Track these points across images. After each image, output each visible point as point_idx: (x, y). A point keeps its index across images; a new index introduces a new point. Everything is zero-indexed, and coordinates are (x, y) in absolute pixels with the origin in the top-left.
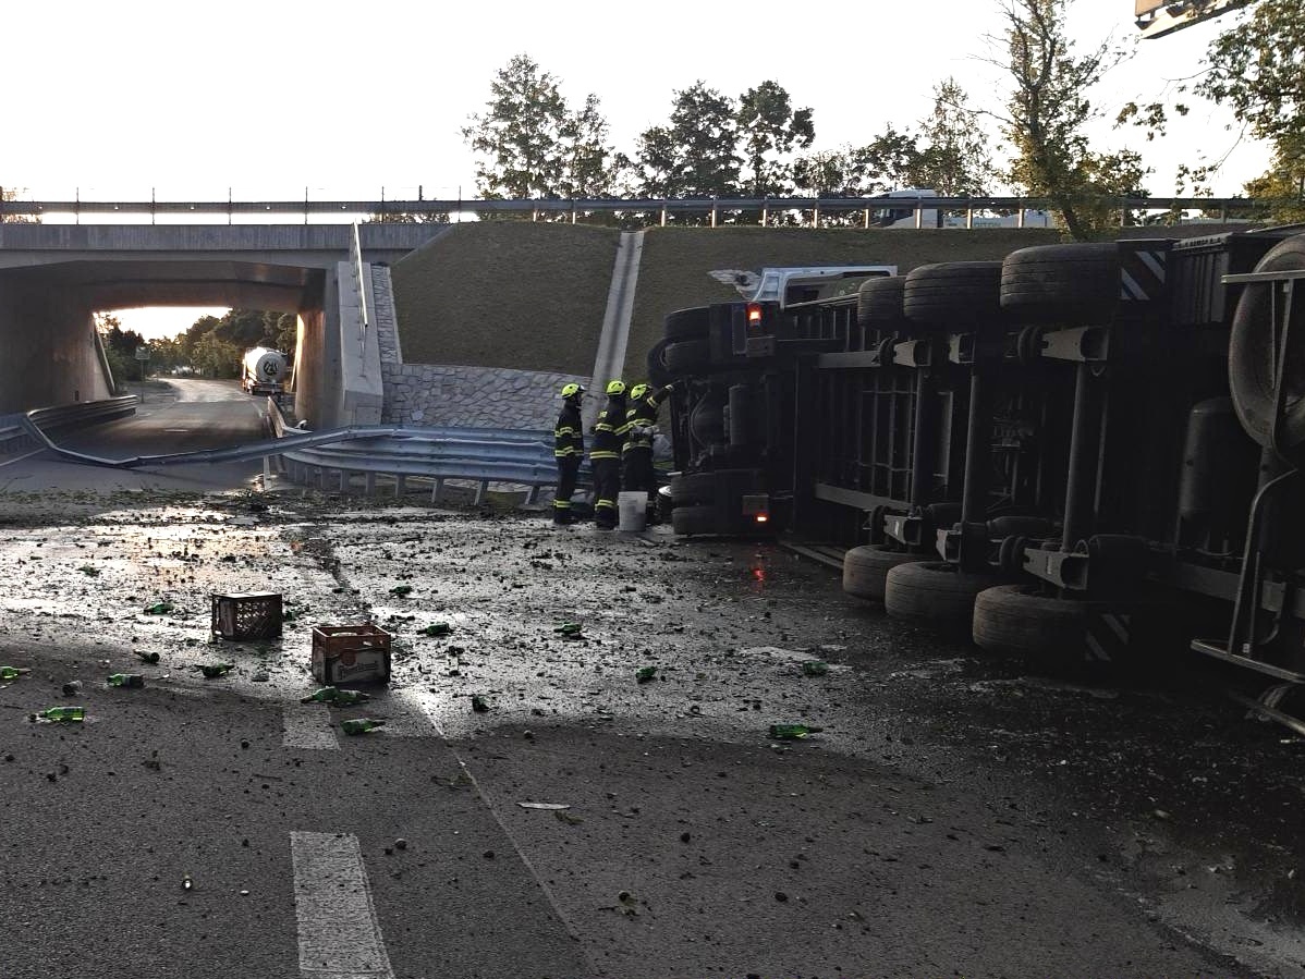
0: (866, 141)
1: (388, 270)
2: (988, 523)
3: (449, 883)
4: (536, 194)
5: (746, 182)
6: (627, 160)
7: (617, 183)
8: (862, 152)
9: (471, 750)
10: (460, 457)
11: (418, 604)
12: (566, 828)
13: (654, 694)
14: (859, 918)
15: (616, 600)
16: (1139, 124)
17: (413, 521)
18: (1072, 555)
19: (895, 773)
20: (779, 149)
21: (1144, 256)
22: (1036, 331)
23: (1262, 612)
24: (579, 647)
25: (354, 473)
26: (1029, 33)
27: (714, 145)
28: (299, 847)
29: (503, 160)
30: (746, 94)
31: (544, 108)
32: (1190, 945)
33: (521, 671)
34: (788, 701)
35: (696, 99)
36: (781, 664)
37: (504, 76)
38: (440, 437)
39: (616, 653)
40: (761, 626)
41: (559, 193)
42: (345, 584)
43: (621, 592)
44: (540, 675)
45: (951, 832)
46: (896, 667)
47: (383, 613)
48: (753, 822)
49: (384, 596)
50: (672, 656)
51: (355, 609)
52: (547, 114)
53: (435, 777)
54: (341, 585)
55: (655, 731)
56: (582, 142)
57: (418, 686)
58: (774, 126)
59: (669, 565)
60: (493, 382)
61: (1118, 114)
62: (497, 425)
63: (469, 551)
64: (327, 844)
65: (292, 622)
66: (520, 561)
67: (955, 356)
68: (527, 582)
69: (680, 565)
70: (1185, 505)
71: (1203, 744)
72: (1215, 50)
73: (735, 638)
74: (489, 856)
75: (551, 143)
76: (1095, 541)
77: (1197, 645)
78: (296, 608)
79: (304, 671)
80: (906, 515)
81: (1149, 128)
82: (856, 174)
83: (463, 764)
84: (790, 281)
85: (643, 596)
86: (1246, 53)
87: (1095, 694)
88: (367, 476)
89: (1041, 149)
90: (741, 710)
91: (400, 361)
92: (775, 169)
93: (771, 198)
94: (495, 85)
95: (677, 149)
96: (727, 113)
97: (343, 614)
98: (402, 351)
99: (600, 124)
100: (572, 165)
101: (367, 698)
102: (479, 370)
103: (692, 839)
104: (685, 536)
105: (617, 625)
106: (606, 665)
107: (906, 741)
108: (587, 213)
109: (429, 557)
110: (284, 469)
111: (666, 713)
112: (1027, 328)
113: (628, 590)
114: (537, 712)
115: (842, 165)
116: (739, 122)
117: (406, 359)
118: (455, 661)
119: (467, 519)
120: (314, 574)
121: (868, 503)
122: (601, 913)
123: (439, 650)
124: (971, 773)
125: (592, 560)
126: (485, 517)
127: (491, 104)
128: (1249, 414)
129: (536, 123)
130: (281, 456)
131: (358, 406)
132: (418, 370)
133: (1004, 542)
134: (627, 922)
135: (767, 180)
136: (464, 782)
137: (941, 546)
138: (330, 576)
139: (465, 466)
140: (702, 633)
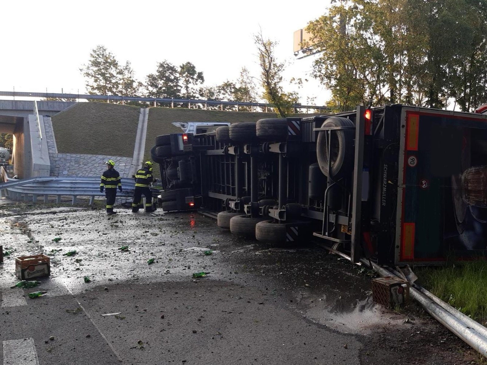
0: (221, 84)
1: (50, 118)
2: (259, 202)
3: (71, 350)
4: (110, 94)
5: (184, 94)
6: (142, 84)
7: (139, 91)
8: (219, 87)
9: (83, 298)
10: (84, 188)
11: (64, 244)
12: (119, 321)
13: (153, 268)
14: (220, 334)
15: (142, 236)
16: (296, 84)
17: (64, 213)
18: (281, 210)
19: (232, 284)
20: (194, 84)
21: (294, 122)
22: (267, 144)
23: (330, 223)
24: (127, 254)
25: (39, 195)
26: (265, 55)
27: (172, 81)
28: (6, 347)
29: (96, 81)
30: (182, 65)
31: (110, 64)
32: (315, 324)
33: (105, 265)
34: (199, 265)
35: (165, 65)
36: (198, 252)
37: (95, 51)
38: (74, 180)
39: (141, 255)
40: (191, 240)
41: (118, 94)
42: (32, 239)
43: (143, 233)
44: (112, 266)
45: (249, 300)
46: (234, 249)
47: (48, 249)
48: (186, 308)
49: (50, 242)
50: (161, 254)
51: (37, 248)
52: (112, 66)
53: (68, 310)
54: (31, 239)
55: (154, 281)
56: (126, 77)
57: (62, 276)
58: (191, 76)
59: (161, 222)
60: (95, 160)
61: (290, 81)
62: (97, 176)
63: (86, 222)
64: (19, 344)
65: (8, 256)
66: (106, 225)
67: (245, 151)
68: (109, 232)
69: (165, 222)
70: (310, 194)
71: (318, 263)
72: (314, 64)
73: (182, 245)
74: (88, 337)
75: (114, 76)
76: (287, 206)
77: (315, 234)
78: (10, 250)
79: (13, 275)
80: (235, 201)
81: (298, 85)
82: (218, 94)
83: (80, 303)
84: (197, 127)
85: (151, 234)
86: (322, 66)
87: (290, 251)
88: (44, 196)
89: (270, 89)
90: (184, 270)
91: (57, 152)
92: (192, 90)
93: (192, 99)
94: (92, 55)
95: (160, 81)
96: (176, 71)
97: (32, 251)
98: (58, 149)
99: (131, 71)
100: (122, 84)
101: (40, 283)
102: (89, 156)
103: (165, 317)
104: (167, 212)
105: (141, 245)
106: (137, 259)
107: (236, 273)
108: (129, 101)
109: (69, 226)
110: (8, 195)
111: (158, 274)
112: (265, 143)
113: (146, 232)
114: (110, 280)
115: (214, 90)
116: (180, 74)
117: (59, 151)
118: (78, 264)
119: (86, 210)
120: (20, 236)
121: (224, 197)
122: (131, 350)
123: (72, 261)
124: (255, 280)
125: (134, 222)
126: (93, 209)
127: (90, 61)
128: (323, 168)
129: (108, 69)
130: (7, 190)
131: (40, 169)
132: (64, 155)
133: (263, 207)
134: (141, 351)
135: (190, 94)
136: (80, 310)
137: (246, 210)
138: (27, 236)
139: (85, 191)
140: (171, 245)
